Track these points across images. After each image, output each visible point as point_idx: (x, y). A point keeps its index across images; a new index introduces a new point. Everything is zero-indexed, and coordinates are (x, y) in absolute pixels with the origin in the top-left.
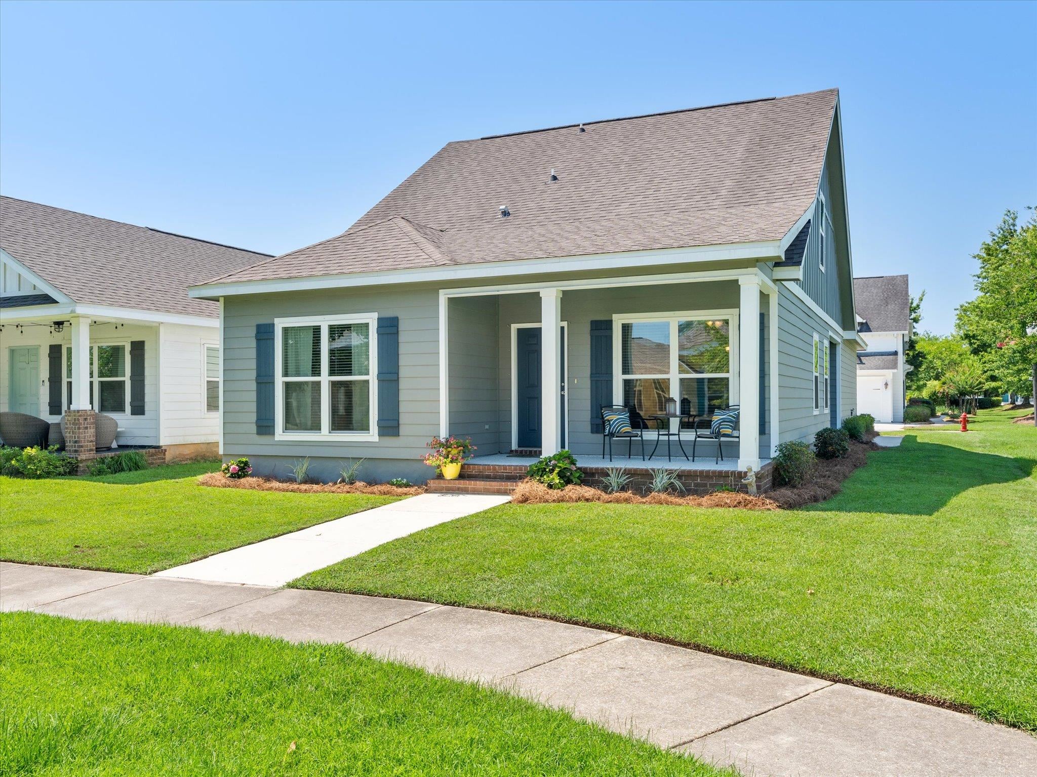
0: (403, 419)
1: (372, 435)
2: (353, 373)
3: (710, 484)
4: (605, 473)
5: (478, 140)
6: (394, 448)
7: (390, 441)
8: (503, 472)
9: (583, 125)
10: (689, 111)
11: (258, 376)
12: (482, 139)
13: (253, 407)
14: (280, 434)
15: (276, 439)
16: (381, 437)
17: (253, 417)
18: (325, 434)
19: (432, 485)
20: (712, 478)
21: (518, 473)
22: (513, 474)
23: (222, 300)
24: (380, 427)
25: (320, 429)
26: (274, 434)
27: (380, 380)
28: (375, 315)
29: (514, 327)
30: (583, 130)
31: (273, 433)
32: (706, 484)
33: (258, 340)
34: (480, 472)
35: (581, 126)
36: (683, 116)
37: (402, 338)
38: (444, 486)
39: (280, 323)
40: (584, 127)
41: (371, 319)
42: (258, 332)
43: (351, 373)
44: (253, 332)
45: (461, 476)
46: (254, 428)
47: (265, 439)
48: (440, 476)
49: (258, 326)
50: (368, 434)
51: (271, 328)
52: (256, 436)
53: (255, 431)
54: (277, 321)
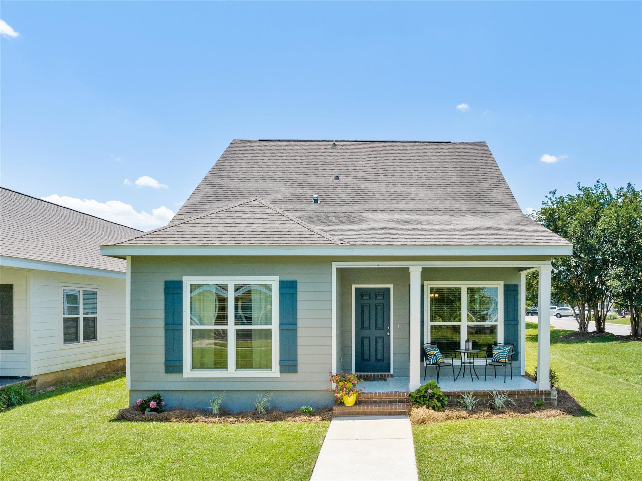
0: (300, 359)
1: (275, 371)
2: (252, 324)
3: (524, 400)
4: (457, 395)
5: (257, 141)
6: (293, 382)
7: (290, 376)
8: (386, 398)
9: (335, 141)
10: (401, 142)
11: (166, 324)
12: (259, 141)
13: (162, 350)
14: (188, 371)
15: (184, 377)
16: (281, 374)
17: (162, 359)
18: (231, 372)
19: (337, 412)
20: (525, 395)
21: (397, 398)
22: (394, 399)
23: (129, 259)
24: (281, 366)
25: (227, 368)
27: (282, 329)
28: (278, 279)
29: (354, 286)
30: (335, 145)
31: (181, 372)
32: (521, 399)
33: (167, 294)
34: (369, 399)
35: (334, 142)
36: (400, 145)
37: (299, 297)
38: (347, 411)
39: (188, 281)
40: (336, 143)
41: (274, 282)
42: (166, 288)
43: (251, 323)
44: (162, 287)
45: (358, 403)
46: (162, 368)
47: (173, 377)
48: (342, 404)
49: (166, 282)
50: (271, 371)
51: (178, 285)
52: (164, 373)
53: (164, 371)
54: (185, 279)
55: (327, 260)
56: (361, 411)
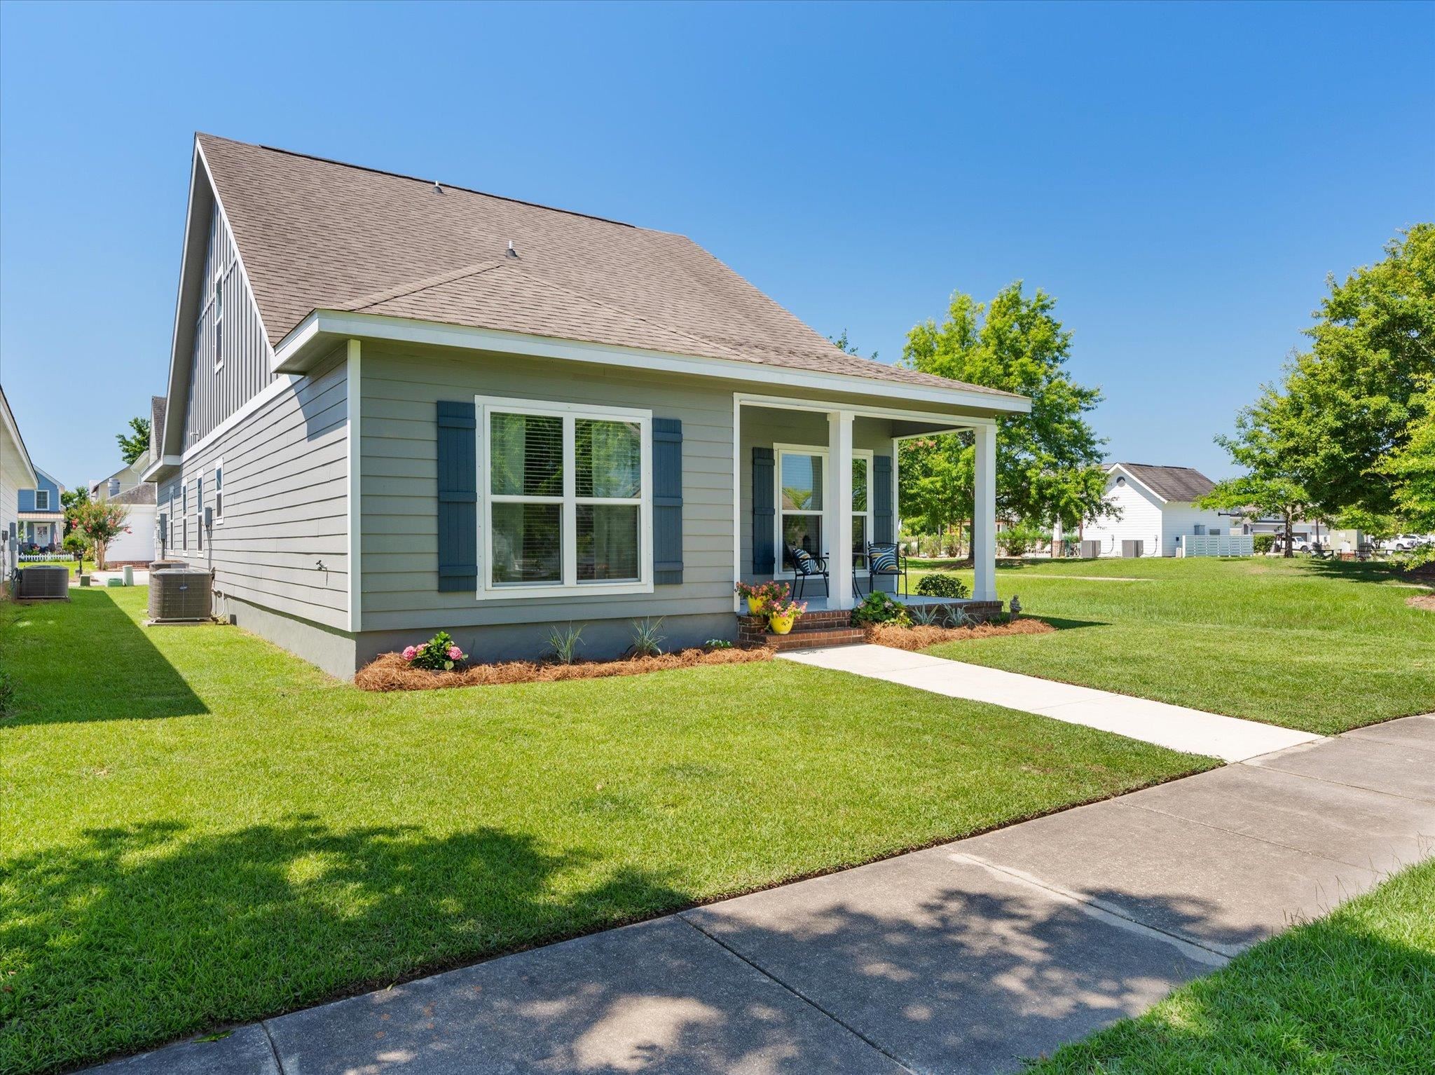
0: (688, 560)
1: (645, 583)
6: (678, 600)
7: (670, 591)
8: (821, 620)
11: (440, 490)
13: (432, 545)
14: (486, 589)
15: (478, 598)
16: (657, 586)
17: (432, 563)
18: (570, 585)
21: (836, 620)
22: (831, 621)
23: (357, 344)
24: (656, 572)
25: (561, 578)
26: (474, 589)
27: (657, 508)
28: (649, 414)
31: (472, 588)
33: (441, 428)
37: (687, 449)
39: (486, 406)
41: (643, 418)
42: (439, 415)
44: (431, 413)
46: (432, 582)
47: (456, 599)
49: (440, 404)
50: (639, 583)
51: (468, 411)
52: (435, 594)
53: (435, 587)
54: (479, 400)
55: (726, 388)
56: (804, 640)
